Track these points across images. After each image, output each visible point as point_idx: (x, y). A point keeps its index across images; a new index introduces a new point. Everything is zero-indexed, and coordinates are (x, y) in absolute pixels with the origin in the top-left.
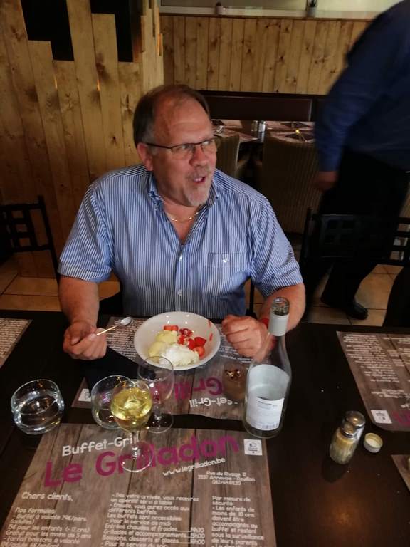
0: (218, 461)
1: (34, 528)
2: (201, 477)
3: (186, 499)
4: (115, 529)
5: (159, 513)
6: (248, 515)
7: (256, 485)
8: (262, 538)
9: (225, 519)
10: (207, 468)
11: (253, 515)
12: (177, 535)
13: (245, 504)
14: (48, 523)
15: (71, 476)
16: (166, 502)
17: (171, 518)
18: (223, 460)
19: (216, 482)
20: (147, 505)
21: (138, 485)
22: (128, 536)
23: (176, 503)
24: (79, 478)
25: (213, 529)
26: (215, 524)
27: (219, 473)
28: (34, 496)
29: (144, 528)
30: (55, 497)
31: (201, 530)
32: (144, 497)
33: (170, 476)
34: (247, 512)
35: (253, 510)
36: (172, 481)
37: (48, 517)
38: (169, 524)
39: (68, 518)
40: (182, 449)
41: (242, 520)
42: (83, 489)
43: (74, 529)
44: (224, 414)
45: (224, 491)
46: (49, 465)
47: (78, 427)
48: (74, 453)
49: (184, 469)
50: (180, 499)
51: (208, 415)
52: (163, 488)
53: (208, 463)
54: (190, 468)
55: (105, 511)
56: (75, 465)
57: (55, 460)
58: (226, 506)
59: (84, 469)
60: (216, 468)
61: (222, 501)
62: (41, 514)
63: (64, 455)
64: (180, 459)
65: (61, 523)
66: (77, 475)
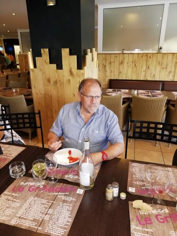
0: (67, 193)
1: (5, 201)
2: (59, 197)
3: (51, 201)
4: (27, 205)
5: (41, 204)
6: (69, 209)
7: (76, 202)
8: (71, 216)
9: (61, 209)
10: (62, 195)
11: (71, 209)
12: (44, 210)
13: (69, 206)
14: (9, 200)
15: (20, 190)
16: (45, 201)
17: (45, 206)
18: (68, 193)
19: (63, 199)
20: (39, 201)
21: (39, 196)
22: (30, 208)
23: (48, 202)
24: (23, 191)
25: (56, 210)
26: (57, 209)
27: (65, 197)
28: (8, 193)
29: (35, 206)
30: (14, 194)
31: (52, 210)
32: (39, 199)
33: (49, 195)
34: (69, 208)
35: (71, 208)
36: (50, 196)
37: (9, 199)
38: (43, 207)
39: (15, 200)
40: (56, 189)
41: (67, 210)
42: (22, 194)
43: (15, 203)
44: (75, 181)
45: (64, 201)
46: (15, 186)
47: (28, 178)
48: (24, 184)
49: (55, 194)
50: (50, 201)
51: (70, 180)
52: (46, 198)
53: (63, 193)
54: (57, 194)
55: (26, 200)
56: (23, 187)
57: (18, 185)
58: (63, 205)
59: (25, 189)
60: (65, 195)
61: (62, 204)
62: (8, 198)
63: (21, 184)
64: (55, 191)
65: (12, 201)
66: (22, 190)
